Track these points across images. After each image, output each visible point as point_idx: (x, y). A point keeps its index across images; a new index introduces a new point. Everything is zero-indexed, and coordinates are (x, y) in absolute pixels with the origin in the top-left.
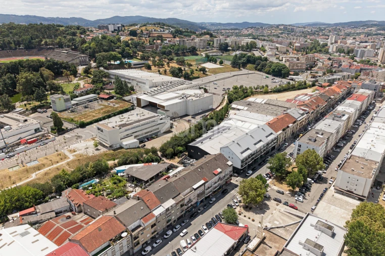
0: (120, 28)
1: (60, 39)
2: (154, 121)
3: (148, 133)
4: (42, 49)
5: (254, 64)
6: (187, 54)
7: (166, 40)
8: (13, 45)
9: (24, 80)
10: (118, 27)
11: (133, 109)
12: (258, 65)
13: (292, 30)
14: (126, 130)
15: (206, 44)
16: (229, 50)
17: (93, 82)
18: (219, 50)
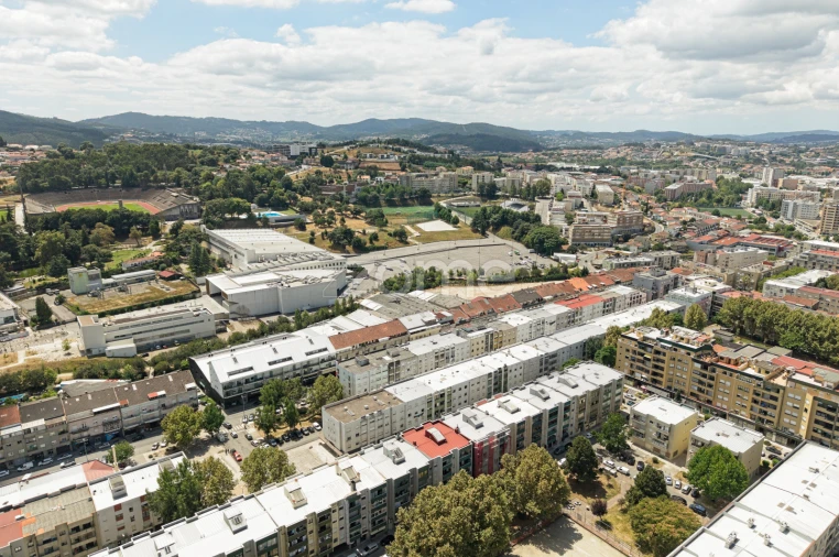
0: (313, 151)
1: (178, 172)
2: (181, 318)
3: (166, 335)
4: (150, 187)
5: (511, 225)
6: (410, 202)
7: (382, 175)
8: (103, 181)
9: (44, 242)
10: (310, 149)
11: (194, 298)
12: (516, 228)
13: (723, 152)
14: (121, 328)
15: (457, 184)
16: (498, 197)
17: (168, 249)
18: (478, 195)
